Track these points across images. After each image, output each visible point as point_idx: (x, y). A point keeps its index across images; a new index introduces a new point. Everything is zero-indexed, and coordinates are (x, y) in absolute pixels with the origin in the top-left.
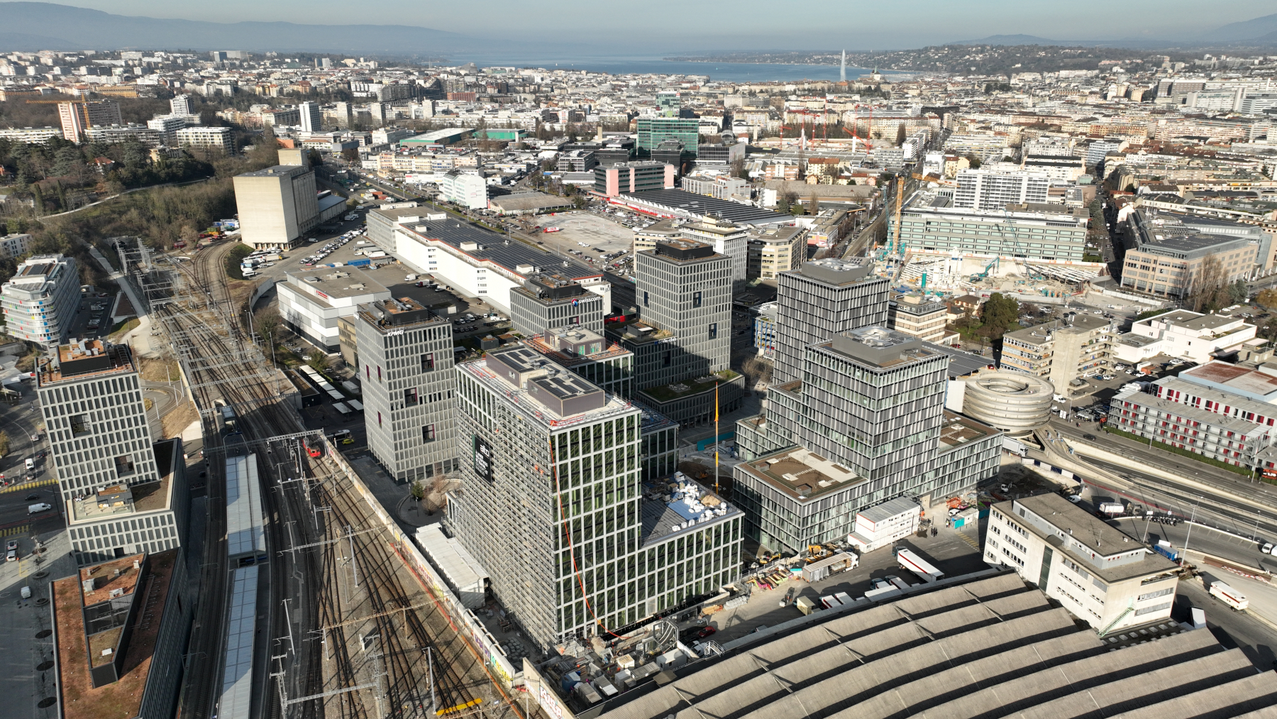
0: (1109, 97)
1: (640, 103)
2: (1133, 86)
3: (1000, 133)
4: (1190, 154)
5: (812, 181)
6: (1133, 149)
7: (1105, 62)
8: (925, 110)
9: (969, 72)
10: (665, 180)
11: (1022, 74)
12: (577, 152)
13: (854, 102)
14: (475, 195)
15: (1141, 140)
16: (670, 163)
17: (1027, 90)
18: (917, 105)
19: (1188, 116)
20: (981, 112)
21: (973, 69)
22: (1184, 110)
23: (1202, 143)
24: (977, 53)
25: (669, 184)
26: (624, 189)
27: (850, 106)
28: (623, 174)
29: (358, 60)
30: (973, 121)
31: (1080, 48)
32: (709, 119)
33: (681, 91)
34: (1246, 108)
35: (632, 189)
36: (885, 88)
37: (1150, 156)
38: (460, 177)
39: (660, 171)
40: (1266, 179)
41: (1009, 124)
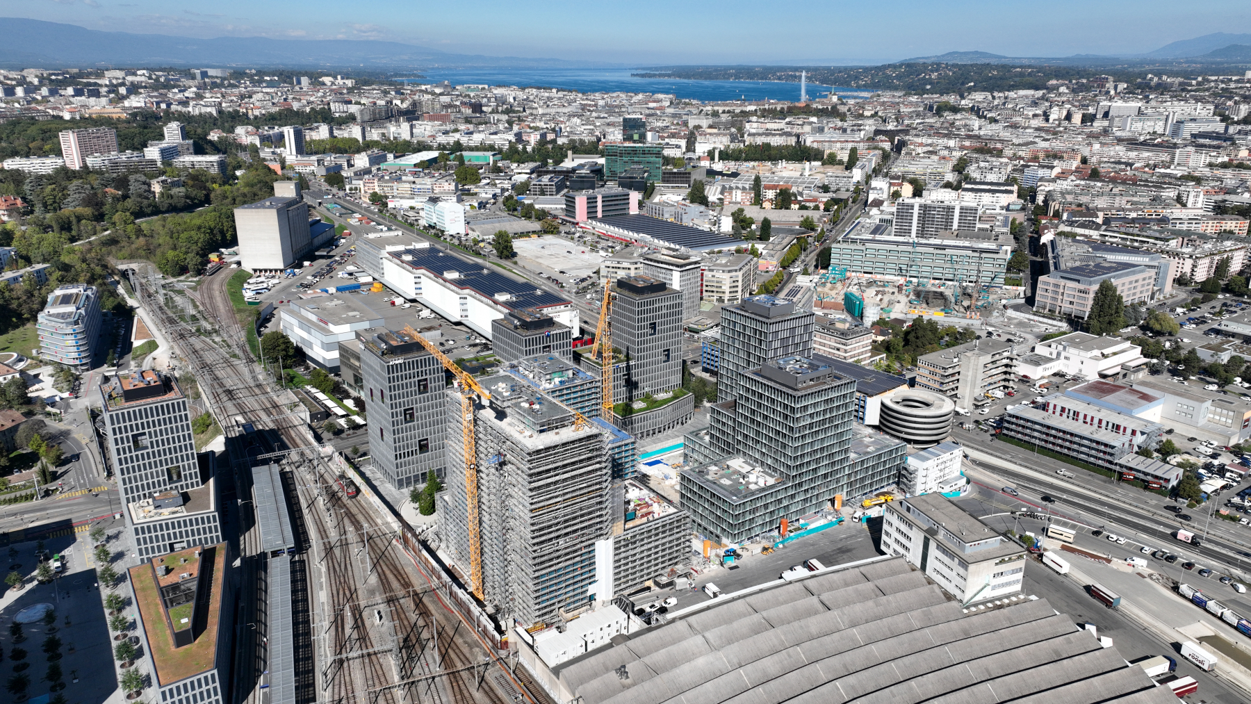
0: (1051, 121)
1: (608, 124)
2: (1073, 109)
3: (944, 158)
4: (1113, 180)
5: (767, 205)
6: (1063, 175)
7: (1054, 82)
8: (877, 132)
9: (924, 91)
10: (630, 205)
11: (974, 93)
12: (549, 176)
13: (811, 123)
14: (454, 221)
15: (1075, 164)
16: (635, 190)
17: (976, 111)
18: (870, 126)
19: (1120, 140)
20: (929, 135)
21: (928, 87)
22: (1119, 134)
23: (1129, 168)
24: (932, 71)
25: (634, 210)
26: (592, 214)
27: (807, 128)
28: (591, 201)
29: (336, 78)
30: (921, 145)
31: (1029, 67)
32: (673, 141)
33: (648, 112)
34: (1175, 133)
35: (600, 215)
36: (843, 109)
37: (1078, 182)
38: (440, 204)
39: (626, 198)
40: (1179, 206)
41: (953, 148)
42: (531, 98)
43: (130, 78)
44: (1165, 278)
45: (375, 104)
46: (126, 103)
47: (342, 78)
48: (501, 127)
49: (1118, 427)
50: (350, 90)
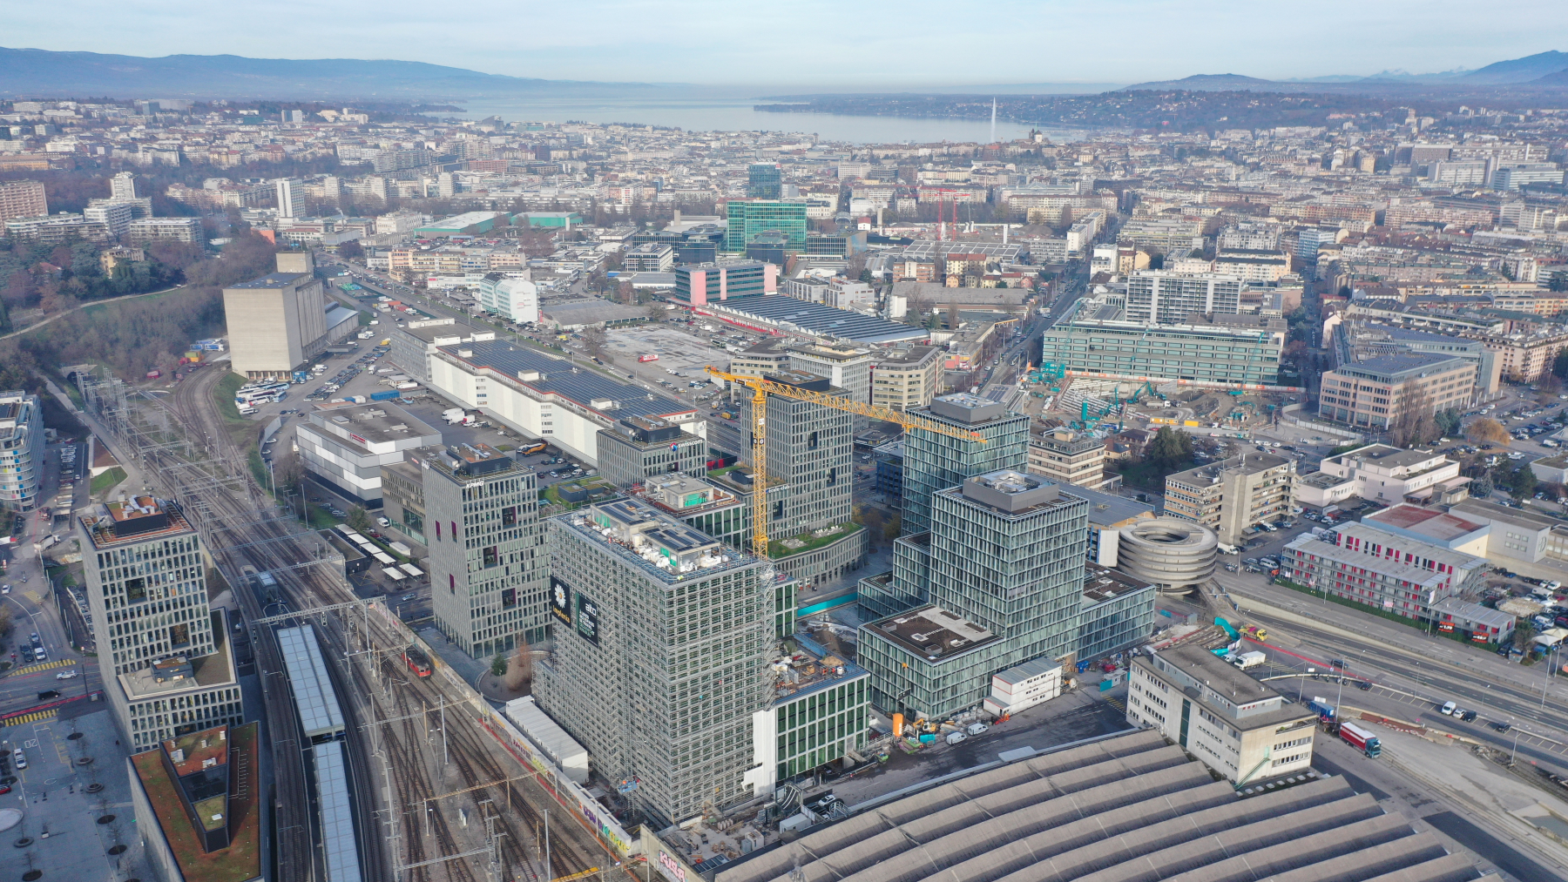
0: (1333, 168)
1: (727, 174)
2: (1363, 152)
3: (1190, 218)
4: (1420, 247)
5: (952, 282)
6: (1353, 240)
7: (1334, 116)
8: (1098, 184)
9: (1159, 128)
10: (766, 283)
11: (1228, 132)
12: (650, 245)
13: (1008, 172)
14: (522, 305)
15: (1367, 226)
16: (772, 262)
17: (1230, 155)
18: (1088, 175)
19: (1426, 193)
20: (1170, 188)
21: (1165, 122)
22: (1424, 185)
23: (1439, 231)
24: (1170, 101)
25: (770, 289)
26: (713, 297)
27: (1003, 179)
28: (712, 277)
29: (340, 112)
30: (1158, 200)
31: (1303, 95)
32: (819, 197)
33: (781, 157)
34: (1499, 186)
35: (723, 296)
36: (1048, 152)
37: (1372, 248)
38: (503, 282)
39: (759, 272)
40: (1505, 279)
41: (1202, 205)
42: (618, 138)
43: (49, 113)
44: (1489, 374)
45: (399, 146)
46: (49, 147)
47: (349, 113)
48: (578, 178)
49: (1431, 564)
50: (364, 129)
